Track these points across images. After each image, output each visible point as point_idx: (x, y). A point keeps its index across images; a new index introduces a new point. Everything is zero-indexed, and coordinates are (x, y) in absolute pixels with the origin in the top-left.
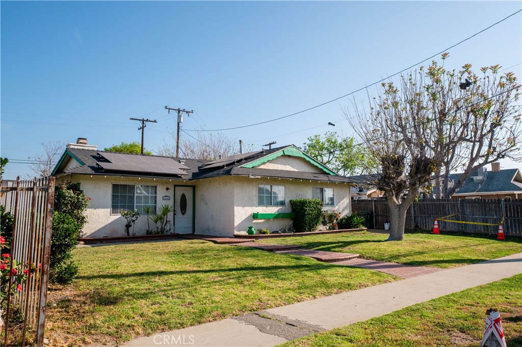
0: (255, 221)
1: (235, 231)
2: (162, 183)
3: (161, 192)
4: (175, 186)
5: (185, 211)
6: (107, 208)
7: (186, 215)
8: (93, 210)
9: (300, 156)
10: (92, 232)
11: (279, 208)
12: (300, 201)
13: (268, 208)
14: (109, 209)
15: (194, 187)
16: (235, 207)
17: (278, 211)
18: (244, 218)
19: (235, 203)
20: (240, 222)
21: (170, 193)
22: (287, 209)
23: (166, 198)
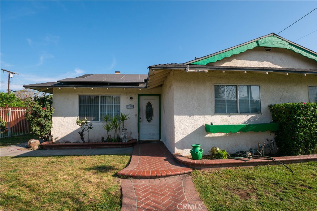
0: (209, 135)
1: (176, 149)
2: (126, 93)
3: (124, 102)
4: (139, 95)
5: (151, 118)
6: (75, 116)
7: (152, 122)
8: (63, 118)
9: (284, 47)
10: (63, 136)
11: (250, 116)
12: (287, 107)
13: (232, 116)
14: (76, 117)
15: (159, 96)
16: (175, 117)
17: (249, 120)
18: (190, 130)
19: (175, 110)
20: (185, 136)
21: (135, 102)
22: (265, 118)
23: (130, 106)
